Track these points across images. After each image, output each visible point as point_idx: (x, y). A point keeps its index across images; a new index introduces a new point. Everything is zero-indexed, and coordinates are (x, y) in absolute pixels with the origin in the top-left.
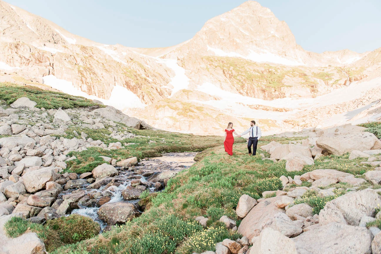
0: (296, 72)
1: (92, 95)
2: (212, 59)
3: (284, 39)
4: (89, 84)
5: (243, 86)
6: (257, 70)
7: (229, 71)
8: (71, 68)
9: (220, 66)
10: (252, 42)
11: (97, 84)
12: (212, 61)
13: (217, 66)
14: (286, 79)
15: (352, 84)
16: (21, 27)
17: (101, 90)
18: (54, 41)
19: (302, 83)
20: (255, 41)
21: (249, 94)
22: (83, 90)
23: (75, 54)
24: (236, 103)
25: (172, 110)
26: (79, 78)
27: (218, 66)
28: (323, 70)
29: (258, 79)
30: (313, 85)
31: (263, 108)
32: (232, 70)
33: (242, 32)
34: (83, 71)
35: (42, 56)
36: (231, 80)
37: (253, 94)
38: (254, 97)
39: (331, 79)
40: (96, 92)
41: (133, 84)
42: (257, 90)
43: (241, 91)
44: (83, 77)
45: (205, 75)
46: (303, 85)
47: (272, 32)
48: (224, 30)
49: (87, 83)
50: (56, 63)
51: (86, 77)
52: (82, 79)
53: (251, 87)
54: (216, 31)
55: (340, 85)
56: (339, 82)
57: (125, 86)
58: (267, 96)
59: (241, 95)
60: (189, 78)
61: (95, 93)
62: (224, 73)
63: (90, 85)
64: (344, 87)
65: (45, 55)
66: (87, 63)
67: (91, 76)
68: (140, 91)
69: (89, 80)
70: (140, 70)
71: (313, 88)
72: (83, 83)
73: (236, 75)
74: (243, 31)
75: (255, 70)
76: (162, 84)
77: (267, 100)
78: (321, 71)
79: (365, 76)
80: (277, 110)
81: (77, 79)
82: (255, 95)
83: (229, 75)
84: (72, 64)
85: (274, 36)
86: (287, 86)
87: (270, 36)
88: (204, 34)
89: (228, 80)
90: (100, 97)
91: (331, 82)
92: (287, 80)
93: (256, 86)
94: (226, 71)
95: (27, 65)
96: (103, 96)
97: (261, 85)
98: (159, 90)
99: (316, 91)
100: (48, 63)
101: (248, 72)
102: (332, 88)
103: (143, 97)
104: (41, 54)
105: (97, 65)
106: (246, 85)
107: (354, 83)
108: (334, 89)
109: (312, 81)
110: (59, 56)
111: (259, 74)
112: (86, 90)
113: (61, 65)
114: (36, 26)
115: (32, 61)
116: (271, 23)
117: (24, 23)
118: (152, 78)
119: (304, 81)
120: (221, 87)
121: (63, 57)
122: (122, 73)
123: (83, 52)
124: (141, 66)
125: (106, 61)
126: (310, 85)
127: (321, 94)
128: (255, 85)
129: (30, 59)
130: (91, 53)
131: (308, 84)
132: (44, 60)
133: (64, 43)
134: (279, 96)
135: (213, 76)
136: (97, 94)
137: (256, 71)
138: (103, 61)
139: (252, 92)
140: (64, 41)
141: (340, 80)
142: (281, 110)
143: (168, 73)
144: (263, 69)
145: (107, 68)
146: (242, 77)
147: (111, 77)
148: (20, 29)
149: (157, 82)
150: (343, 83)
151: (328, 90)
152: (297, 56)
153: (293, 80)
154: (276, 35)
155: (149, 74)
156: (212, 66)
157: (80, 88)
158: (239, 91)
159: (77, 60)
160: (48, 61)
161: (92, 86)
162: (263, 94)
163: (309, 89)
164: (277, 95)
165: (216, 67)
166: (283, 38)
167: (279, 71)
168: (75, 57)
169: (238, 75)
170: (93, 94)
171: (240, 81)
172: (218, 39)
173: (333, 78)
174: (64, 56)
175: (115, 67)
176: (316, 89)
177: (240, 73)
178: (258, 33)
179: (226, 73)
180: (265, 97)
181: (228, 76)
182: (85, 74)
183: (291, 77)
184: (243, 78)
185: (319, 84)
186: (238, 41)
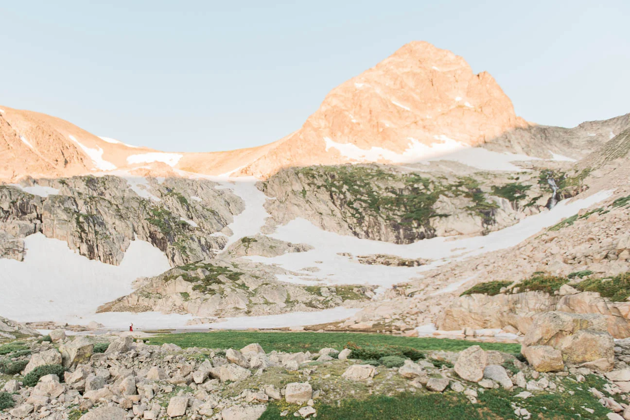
0: (463, 186)
1: (95, 260)
2: (315, 172)
3: (482, 111)
4: (91, 242)
5: (360, 221)
6: (392, 188)
7: (341, 194)
8: (66, 219)
9: (325, 186)
10: (415, 123)
11: (103, 242)
12: (313, 177)
13: (320, 185)
14: (440, 201)
15: (560, 203)
16: (11, 145)
17: (108, 250)
18: (64, 160)
19: (468, 208)
20: (422, 120)
21: (371, 235)
22: (82, 253)
23: (76, 194)
24: (338, 254)
25: (186, 282)
26: (77, 234)
27: (323, 185)
28: (517, 179)
29: (389, 205)
30: (489, 210)
31: (383, 262)
32: (345, 193)
33: (395, 106)
34: (84, 222)
35: (26, 205)
36: (343, 210)
37: (377, 234)
38: (380, 240)
39: (523, 197)
40: (101, 254)
41: (160, 236)
42: (386, 226)
43: (358, 230)
44: (82, 234)
45: (296, 204)
46: (469, 212)
47: (458, 99)
48: (360, 106)
49: (87, 241)
50: (46, 215)
51: (87, 232)
52: (81, 235)
53: (375, 222)
54: (344, 110)
55: (538, 207)
56: (538, 202)
57: (150, 239)
58: (402, 236)
59: (356, 238)
60: (268, 212)
61: (100, 257)
62: (332, 198)
63: (92, 244)
64: (544, 210)
65: (31, 202)
66: (92, 207)
67: (96, 228)
68: (170, 246)
69: (91, 236)
70: (179, 209)
71: (488, 215)
72: (82, 241)
73: (352, 201)
74: (398, 104)
75: (388, 189)
76: (212, 230)
77: (402, 243)
78: (513, 181)
79: (584, 187)
80: (403, 264)
81: (74, 236)
82: (380, 235)
83: (339, 201)
84: (69, 213)
85: (460, 107)
86: (441, 216)
87: (452, 107)
88: (323, 117)
89: (337, 211)
90: (105, 262)
91: (523, 203)
92: (443, 204)
93: (384, 219)
94: (335, 195)
95: (4, 221)
96: (111, 260)
97: (395, 217)
98: (203, 242)
99: (492, 222)
100: (35, 214)
101: (375, 193)
102: (523, 215)
103: (174, 256)
104: (25, 201)
105: (106, 209)
106: (367, 218)
107: (564, 201)
108: (526, 215)
109: (488, 203)
110: (50, 201)
111: (394, 196)
112: (86, 253)
113: (52, 216)
114: (36, 139)
115: (12, 213)
116: (457, 81)
117: (18, 135)
118: (198, 221)
119: (473, 204)
120: (322, 226)
121: (57, 202)
122: (145, 218)
123: (89, 189)
124: (183, 200)
125: (122, 201)
126: (483, 211)
127: (500, 227)
128: (382, 217)
129: (10, 210)
130: (102, 188)
131: (479, 209)
132: (29, 211)
133: (81, 159)
134: (426, 234)
135: (311, 205)
136: (102, 258)
137: (390, 190)
138: (118, 201)
139: (375, 230)
140: (83, 155)
141: (539, 197)
142: (411, 264)
143: (230, 207)
144: (403, 186)
145: (123, 212)
146: (362, 203)
147: (128, 226)
148: (9, 148)
149: (206, 227)
150: (545, 203)
151: (515, 219)
152: (509, 141)
153: (453, 204)
154: (467, 104)
155: (193, 215)
156: (312, 186)
157: (78, 250)
158: (354, 230)
159: (79, 204)
160: (34, 211)
161: (95, 245)
162: (395, 234)
163: (479, 220)
164: (422, 232)
165: (319, 187)
166: (481, 108)
167: (431, 186)
168: (76, 200)
169: (355, 200)
170: (96, 258)
171: (357, 210)
172: (348, 126)
173: (528, 196)
174: (58, 200)
175: (136, 209)
176: (493, 217)
177: (359, 196)
178: (429, 105)
179: (335, 197)
180: (398, 237)
181: (338, 203)
182: (86, 228)
183: (451, 197)
184: (364, 205)
185: (499, 207)
186: (388, 124)
